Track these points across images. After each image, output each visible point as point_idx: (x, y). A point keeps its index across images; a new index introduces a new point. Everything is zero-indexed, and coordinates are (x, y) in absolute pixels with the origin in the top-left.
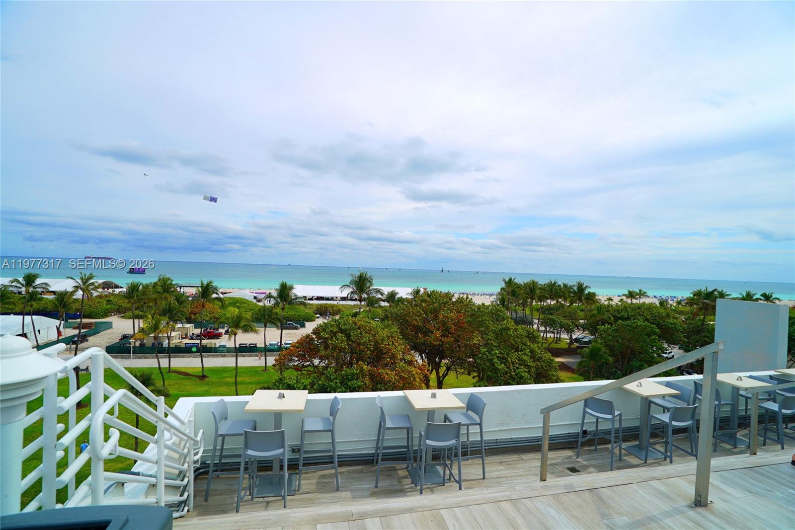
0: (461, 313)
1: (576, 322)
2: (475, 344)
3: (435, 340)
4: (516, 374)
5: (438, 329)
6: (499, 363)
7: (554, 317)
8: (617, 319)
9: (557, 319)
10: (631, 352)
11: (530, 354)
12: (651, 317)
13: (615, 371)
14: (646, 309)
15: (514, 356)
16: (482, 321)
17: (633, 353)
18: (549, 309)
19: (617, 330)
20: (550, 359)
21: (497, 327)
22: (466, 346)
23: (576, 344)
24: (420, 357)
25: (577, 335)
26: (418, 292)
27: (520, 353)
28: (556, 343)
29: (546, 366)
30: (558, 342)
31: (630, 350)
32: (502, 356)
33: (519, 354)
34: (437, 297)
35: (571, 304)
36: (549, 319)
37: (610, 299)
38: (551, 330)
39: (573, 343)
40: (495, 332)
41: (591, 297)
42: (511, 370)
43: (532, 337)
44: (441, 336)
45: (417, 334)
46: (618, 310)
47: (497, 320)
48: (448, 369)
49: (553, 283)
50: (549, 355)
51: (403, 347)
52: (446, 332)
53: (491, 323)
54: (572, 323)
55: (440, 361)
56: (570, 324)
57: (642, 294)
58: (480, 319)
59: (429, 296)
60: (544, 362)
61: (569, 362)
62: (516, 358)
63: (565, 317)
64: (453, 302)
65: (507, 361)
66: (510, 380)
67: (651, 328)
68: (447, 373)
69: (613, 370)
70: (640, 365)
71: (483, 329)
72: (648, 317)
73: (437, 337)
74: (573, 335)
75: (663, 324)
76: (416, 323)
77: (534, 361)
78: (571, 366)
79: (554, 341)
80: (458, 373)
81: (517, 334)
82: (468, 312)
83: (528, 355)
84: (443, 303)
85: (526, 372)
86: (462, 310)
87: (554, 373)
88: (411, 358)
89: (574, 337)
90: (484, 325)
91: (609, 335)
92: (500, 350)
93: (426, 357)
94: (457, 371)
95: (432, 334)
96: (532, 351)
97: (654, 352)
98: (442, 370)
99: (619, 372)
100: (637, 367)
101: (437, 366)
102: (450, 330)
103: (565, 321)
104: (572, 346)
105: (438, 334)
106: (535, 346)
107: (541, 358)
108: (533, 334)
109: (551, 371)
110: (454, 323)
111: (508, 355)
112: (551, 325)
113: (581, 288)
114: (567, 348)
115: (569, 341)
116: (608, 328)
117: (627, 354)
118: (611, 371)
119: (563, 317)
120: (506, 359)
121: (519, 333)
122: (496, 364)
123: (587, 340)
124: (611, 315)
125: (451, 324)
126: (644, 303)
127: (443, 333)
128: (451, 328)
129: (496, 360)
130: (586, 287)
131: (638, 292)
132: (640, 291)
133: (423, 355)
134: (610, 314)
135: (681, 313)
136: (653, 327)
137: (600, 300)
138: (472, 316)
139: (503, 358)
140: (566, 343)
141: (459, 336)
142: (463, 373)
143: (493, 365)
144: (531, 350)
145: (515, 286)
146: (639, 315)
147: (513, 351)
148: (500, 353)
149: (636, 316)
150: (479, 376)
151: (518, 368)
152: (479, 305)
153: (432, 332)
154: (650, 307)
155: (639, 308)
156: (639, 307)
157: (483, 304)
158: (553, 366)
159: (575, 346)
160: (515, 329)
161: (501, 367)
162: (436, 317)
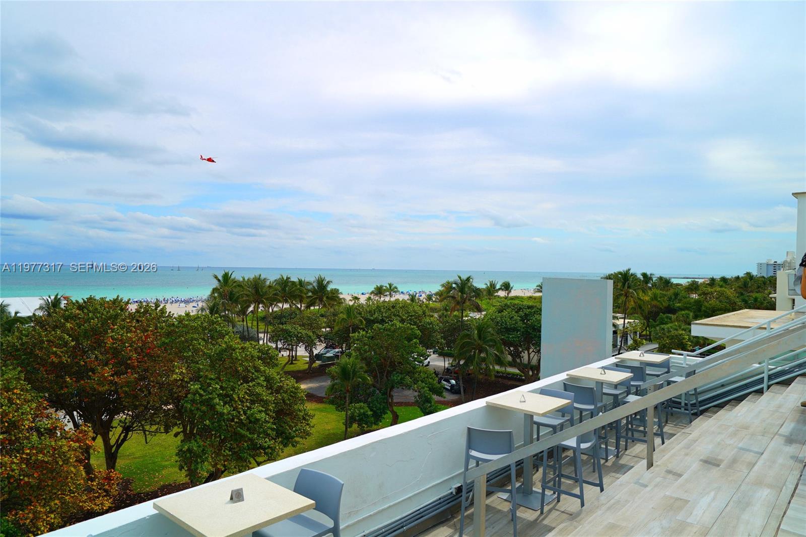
0: (147, 331)
1: (318, 332)
2: (176, 380)
3: (100, 384)
4: (248, 418)
5: (106, 364)
6: (222, 404)
7: (288, 327)
8: (370, 323)
9: (293, 330)
10: (390, 363)
11: (265, 384)
12: (408, 317)
13: (374, 391)
14: (401, 308)
15: (242, 391)
16: (186, 341)
17: (392, 364)
18: (280, 317)
19: (373, 337)
20: (294, 388)
21: (213, 350)
22: (161, 385)
23: (318, 363)
24: (68, 417)
25: (319, 349)
26: (56, 303)
27: (251, 384)
28: (292, 363)
29: (289, 399)
30: (294, 362)
31: (389, 361)
32: (224, 392)
33: (249, 386)
34: (96, 309)
35: (308, 307)
36: (282, 330)
37: (356, 298)
38: (285, 347)
39: (314, 362)
40: (210, 357)
41: (334, 296)
42: (239, 412)
43: (268, 358)
44: (112, 375)
45: (62, 377)
46: (370, 312)
47: (212, 337)
48: (127, 429)
49: (285, 278)
50: (293, 381)
51: (34, 405)
52: (122, 365)
53: (203, 343)
54: (314, 332)
55: (111, 420)
56: (311, 334)
57: (392, 289)
58: (183, 339)
59: (80, 307)
60: (286, 392)
61: (311, 388)
62: (246, 392)
63: (303, 325)
64: (130, 314)
65: (232, 399)
66: (239, 429)
67: (412, 329)
68: (125, 437)
69: (371, 390)
70: (401, 379)
71: (190, 353)
72: (404, 318)
73: (105, 378)
74: (314, 349)
75: (420, 324)
76: (56, 360)
77: (272, 393)
78: (314, 393)
79: (289, 361)
80: (147, 433)
81: (246, 355)
82: (162, 328)
83: (262, 386)
84: (110, 318)
85: (262, 411)
86: (148, 326)
87: (301, 407)
88: (52, 424)
89: (315, 352)
90: (191, 347)
91: (365, 344)
92: (220, 384)
93: (80, 416)
94: (144, 431)
95: (94, 374)
96: (268, 379)
97: (415, 359)
98: (115, 434)
99: (378, 392)
100: (398, 382)
101: (103, 429)
102: (129, 362)
103: (304, 332)
104: (314, 365)
105: (107, 372)
106: (272, 372)
107: (281, 387)
108: (267, 354)
109: (296, 404)
110: (136, 349)
111: (233, 389)
112: (285, 338)
113: (321, 285)
114: (306, 370)
115: (308, 359)
116: (363, 336)
117: (385, 367)
118: (368, 391)
119: (300, 326)
120: (230, 396)
121: (248, 353)
122: (218, 407)
123: (332, 355)
124: (363, 317)
125: (130, 351)
126: (397, 300)
127: (116, 369)
128: (130, 358)
129: (217, 400)
130: (328, 282)
131: (388, 286)
132: (390, 285)
133: (75, 413)
134: (361, 317)
135: (434, 310)
136: (414, 328)
137: (344, 299)
138: (169, 334)
139: (227, 396)
140: (305, 362)
141: (146, 370)
142: (156, 432)
143: (212, 407)
144: (266, 378)
145: (235, 284)
146: (395, 315)
147: (239, 383)
148: (222, 388)
149: (391, 318)
150: (184, 431)
151: (249, 408)
152: (180, 316)
153: (93, 371)
154: (404, 306)
155: (393, 307)
156: (394, 305)
157: (188, 315)
158: (299, 397)
159: (317, 365)
160: (242, 348)
161: (226, 409)
162: (98, 344)
